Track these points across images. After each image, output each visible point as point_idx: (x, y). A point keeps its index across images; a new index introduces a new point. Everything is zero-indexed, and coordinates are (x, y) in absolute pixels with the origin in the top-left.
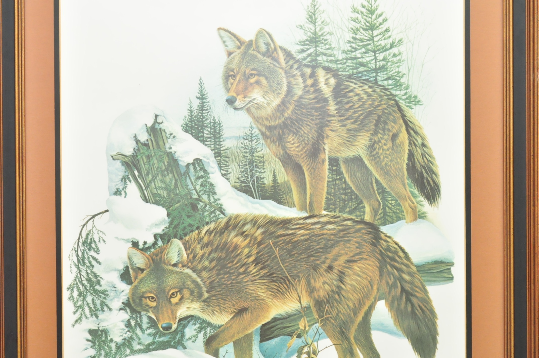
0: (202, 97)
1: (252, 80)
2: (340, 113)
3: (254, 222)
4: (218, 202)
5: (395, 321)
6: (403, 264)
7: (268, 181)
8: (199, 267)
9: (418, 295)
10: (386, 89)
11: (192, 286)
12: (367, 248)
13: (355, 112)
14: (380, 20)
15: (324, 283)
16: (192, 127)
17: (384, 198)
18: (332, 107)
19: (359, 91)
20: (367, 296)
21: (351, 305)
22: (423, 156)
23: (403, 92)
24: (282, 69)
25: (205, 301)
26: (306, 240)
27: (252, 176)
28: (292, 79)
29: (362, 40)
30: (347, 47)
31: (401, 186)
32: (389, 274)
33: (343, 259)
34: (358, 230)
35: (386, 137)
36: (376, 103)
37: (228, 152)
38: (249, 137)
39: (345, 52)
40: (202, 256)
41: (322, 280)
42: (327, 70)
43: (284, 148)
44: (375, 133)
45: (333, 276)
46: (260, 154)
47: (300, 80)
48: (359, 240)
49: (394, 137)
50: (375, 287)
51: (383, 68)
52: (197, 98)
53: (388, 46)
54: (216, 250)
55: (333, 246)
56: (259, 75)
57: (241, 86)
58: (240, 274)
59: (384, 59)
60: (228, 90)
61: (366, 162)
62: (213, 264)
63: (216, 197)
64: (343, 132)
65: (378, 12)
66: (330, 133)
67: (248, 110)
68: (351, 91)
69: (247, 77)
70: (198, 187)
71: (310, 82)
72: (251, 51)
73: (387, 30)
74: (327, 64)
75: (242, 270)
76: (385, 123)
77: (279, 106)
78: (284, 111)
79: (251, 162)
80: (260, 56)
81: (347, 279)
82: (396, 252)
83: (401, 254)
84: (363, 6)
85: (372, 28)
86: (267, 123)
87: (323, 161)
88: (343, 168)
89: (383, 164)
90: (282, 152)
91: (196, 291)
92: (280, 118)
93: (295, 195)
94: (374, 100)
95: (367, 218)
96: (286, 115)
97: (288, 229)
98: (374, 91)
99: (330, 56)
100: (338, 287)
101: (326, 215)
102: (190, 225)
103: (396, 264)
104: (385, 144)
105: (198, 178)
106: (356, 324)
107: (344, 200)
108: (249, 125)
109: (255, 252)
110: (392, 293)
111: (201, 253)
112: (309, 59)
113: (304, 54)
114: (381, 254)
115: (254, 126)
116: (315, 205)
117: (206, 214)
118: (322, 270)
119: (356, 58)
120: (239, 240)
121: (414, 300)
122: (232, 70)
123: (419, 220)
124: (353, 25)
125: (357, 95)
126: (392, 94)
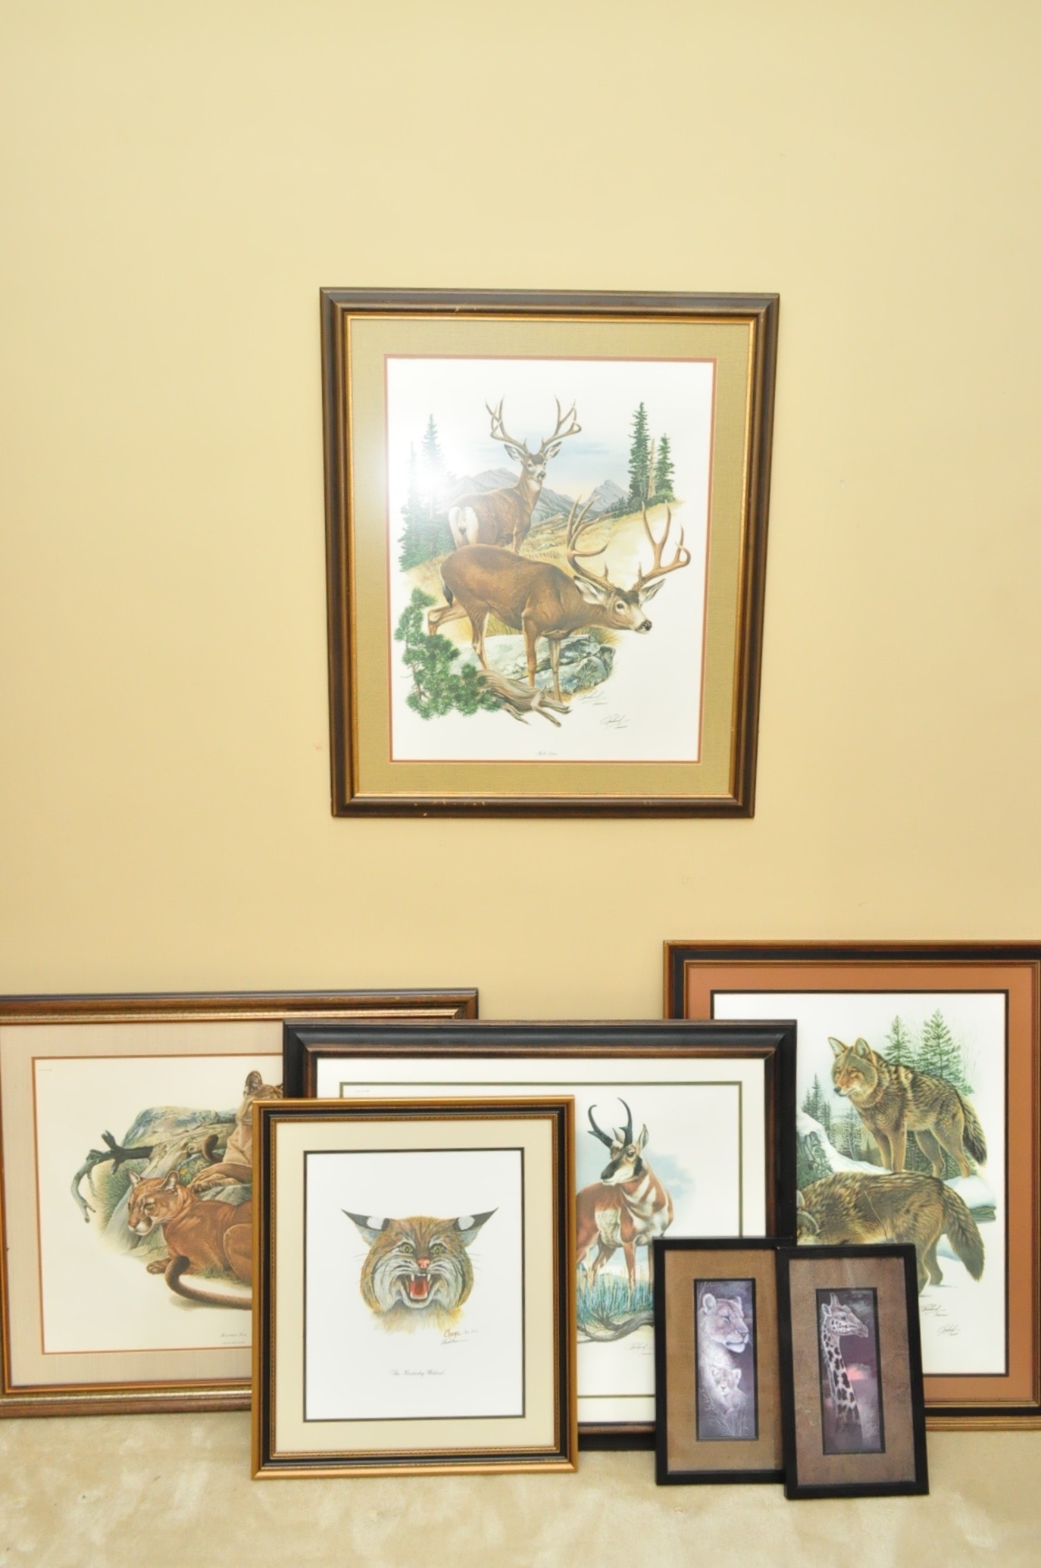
0: (816, 1087)
1: (853, 1075)
2: (916, 1098)
3: (854, 1177)
4: (828, 1163)
5: (954, 1249)
6: (960, 1208)
7: (863, 1147)
8: (814, 1210)
9: (971, 1230)
10: (949, 1082)
11: (808, 1225)
12: (935, 1196)
13: (926, 1098)
14: (945, 1032)
15: (904, 1222)
16: (809, 1109)
17: (946, 1161)
18: (910, 1095)
19: (929, 1083)
20: (933, 1232)
21: (922, 1238)
22: (974, 1129)
23: (961, 1084)
24: (874, 1066)
25: (818, 1235)
26: (891, 1191)
27: (852, 1144)
28: (881, 1075)
29: (931, 1046)
30: (921, 1051)
31: (958, 1152)
32: (950, 1215)
33: (917, 1204)
34: (928, 1184)
35: (948, 1116)
36: (942, 1092)
37: (835, 1127)
38: (850, 1116)
39: (919, 1055)
40: (817, 1202)
41: (902, 1219)
42: (907, 1067)
43: (875, 1124)
44: (940, 1113)
45: (910, 1216)
46: (858, 1128)
47: (887, 1075)
48: (929, 1191)
49: (954, 1116)
50: (940, 1225)
51: (946, 1067)
52: (814, 1088)
53: (950, 1051)
54: (826, 1198)
55: (910, 1195)
56: (858, 1071)
57: (845, 1079)
58: (844, 1215)
59: (948, 1060)
60: (835, 1082)
61: (934, 1134)
62: (824, 1208)
63: (826, 1160)
64: (917, 1112)
65: (943, 1026)
66: (908, 1113)
67: (850, 1097)
68: (924, 1083)
69: (849, 1073)
70: (813, 1152)
71: (894, 1076)
72: (852, 1054)
73: (950, 1039)
74: (906, 1064)
75: (844, 1213)
76: (948, 1106)
77: (872, 1094)
78: (875, 1097)
79: (851, 1134)
80: (858, 1058)
81: (920, 1219)
82: (955, 1200)
83: (959, 1201)
84: (932, 1022)
85: (939, 1037)
86: (863, 1106)
87: (903, 1133)
88: (917, 1138)
89: (946, 1135)
90: (873, 1127)
91: (811, 1227)
92: (872, 1102)
93: (883, 1158)
94: (940, 1090)
95: (935, 1174)
96: (877, 1100)
97: (878, 1183)
98: (940, 1083)
99: (909, 1057)
100: (914, 1225)
101: (905, 1173)
102: (808, 1180)
103: (955, 1208)
104: (947, 1121)
105: (814, 1146)
106: (926, 1252)
107: (918, 1162)
108: (850, 1108)
109: (854, 1199)
110: (953, 1229)
111: (814, 1200)
112: (894, 1060)
113: (890, 1057)
114: (945, 1201)
115: (854, 1108)
116: (897, 1165)
117: (819, 1172)
118: (902, 1213)
119: (927, 1059)
120: (842, 1191)
121: (968, 1234)
122: (839, 1068)
123: (971, 1176)
124: (925, 1035)
125: (928, 1086)
126: (953, 1086)
